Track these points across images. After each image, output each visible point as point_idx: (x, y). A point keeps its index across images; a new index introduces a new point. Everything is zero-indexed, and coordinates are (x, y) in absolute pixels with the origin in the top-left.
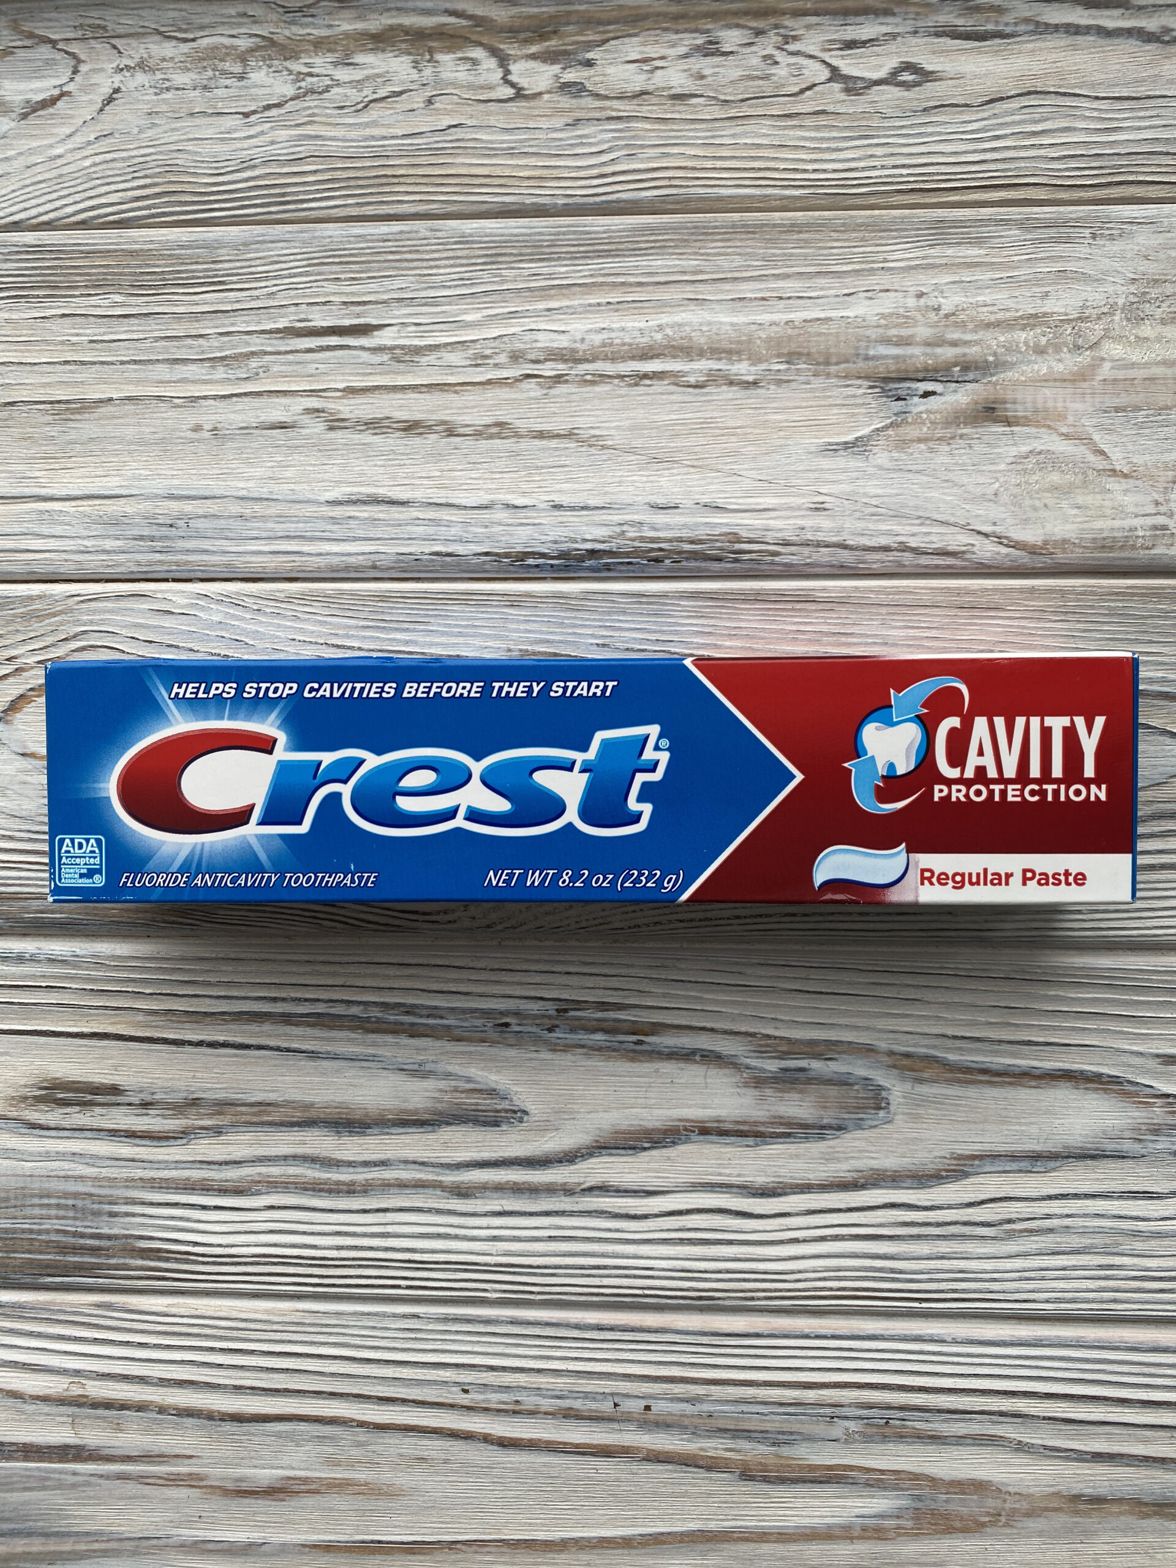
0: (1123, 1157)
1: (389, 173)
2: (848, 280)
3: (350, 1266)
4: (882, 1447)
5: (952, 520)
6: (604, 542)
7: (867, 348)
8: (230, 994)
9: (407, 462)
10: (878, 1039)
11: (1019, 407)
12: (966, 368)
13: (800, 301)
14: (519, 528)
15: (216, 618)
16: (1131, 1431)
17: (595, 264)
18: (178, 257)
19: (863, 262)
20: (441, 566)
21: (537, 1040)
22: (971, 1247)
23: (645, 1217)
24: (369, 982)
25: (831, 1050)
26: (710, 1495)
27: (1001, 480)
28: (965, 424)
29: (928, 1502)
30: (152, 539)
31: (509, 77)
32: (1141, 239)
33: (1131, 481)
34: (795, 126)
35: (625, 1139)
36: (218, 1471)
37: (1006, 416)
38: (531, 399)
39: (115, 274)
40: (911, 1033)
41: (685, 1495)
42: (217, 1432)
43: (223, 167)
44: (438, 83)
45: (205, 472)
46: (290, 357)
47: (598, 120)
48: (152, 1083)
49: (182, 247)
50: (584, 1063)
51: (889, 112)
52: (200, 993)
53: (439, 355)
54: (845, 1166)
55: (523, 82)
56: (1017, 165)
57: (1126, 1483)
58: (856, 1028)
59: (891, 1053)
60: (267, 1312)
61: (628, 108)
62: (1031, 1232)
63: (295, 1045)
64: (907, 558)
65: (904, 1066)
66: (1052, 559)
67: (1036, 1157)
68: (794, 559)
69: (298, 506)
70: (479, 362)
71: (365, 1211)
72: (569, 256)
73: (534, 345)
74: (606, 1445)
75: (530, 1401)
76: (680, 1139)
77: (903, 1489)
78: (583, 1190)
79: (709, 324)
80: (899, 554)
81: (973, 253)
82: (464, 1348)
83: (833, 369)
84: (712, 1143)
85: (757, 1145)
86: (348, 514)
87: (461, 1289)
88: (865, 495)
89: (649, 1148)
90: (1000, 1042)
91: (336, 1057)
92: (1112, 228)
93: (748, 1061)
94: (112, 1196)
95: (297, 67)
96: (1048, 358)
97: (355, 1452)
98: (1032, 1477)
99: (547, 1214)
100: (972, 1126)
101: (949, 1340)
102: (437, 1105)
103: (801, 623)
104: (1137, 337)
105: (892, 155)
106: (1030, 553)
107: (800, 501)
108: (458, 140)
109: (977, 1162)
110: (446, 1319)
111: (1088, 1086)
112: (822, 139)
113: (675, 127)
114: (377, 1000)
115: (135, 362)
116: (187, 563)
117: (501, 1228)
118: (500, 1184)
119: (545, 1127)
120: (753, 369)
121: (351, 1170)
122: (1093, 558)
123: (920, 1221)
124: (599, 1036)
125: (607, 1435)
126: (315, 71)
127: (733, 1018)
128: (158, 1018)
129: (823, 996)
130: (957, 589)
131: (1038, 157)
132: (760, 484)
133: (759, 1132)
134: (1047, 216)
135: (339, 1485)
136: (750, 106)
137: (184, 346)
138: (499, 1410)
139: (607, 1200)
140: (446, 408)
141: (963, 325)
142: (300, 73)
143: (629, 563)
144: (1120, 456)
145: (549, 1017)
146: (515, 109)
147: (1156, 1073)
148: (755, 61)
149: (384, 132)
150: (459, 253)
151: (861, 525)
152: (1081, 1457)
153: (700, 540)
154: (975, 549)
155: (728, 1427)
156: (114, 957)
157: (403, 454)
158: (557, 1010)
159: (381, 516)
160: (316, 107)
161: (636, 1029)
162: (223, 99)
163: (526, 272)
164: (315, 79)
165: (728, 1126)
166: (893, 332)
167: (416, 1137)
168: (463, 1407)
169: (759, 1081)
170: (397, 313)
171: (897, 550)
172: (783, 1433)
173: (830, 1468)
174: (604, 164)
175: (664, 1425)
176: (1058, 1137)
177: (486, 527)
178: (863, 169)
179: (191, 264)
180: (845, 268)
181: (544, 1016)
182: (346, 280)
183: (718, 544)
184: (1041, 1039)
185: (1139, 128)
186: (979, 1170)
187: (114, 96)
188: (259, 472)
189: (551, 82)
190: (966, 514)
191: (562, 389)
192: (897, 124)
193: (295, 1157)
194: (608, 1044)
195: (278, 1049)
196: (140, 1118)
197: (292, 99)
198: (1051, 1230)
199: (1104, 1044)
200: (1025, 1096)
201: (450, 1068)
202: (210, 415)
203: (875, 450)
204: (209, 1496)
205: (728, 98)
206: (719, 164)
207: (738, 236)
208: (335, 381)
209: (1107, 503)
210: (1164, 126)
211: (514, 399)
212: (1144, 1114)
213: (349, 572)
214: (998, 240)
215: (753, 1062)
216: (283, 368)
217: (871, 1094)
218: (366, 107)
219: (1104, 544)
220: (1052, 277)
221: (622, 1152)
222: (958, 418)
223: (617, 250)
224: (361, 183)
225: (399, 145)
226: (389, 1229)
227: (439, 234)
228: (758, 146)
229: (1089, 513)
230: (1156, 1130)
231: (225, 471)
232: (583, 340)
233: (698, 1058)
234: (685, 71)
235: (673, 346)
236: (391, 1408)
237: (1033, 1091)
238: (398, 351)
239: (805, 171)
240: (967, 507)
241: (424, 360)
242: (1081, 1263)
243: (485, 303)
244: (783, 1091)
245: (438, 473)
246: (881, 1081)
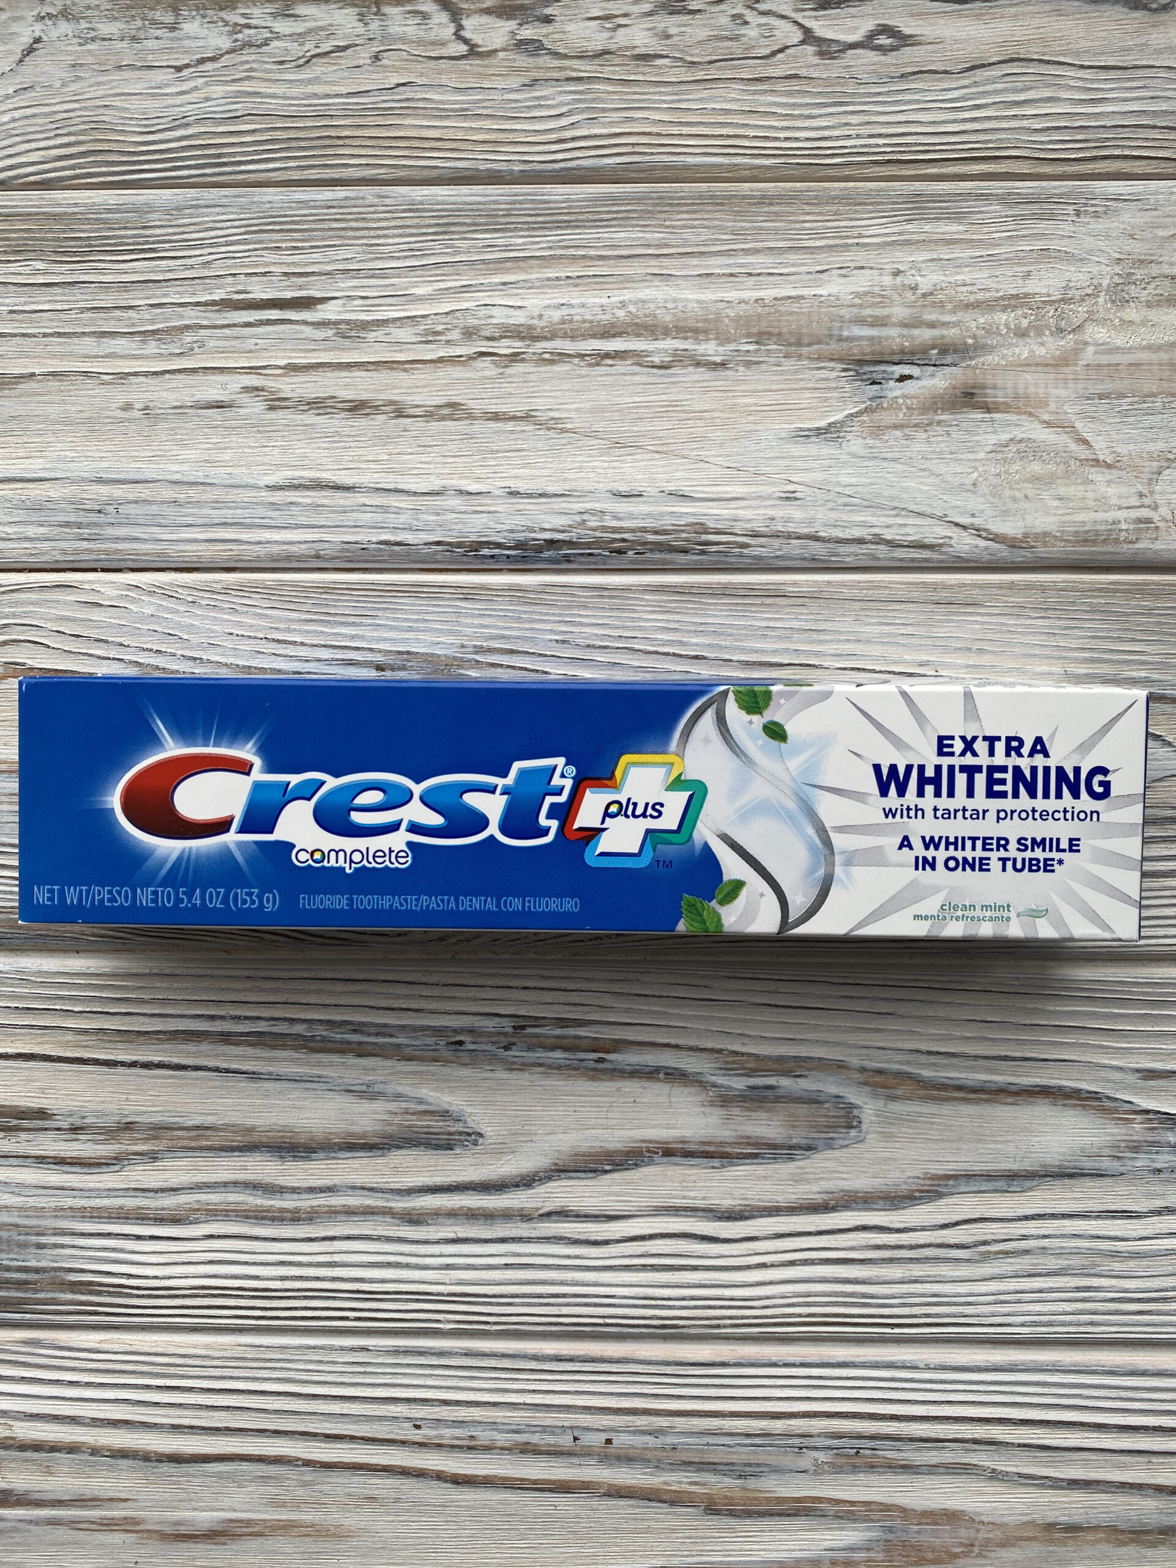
0: (1102, 1175)
1: (333, 134)
2: (821, 256)
3: (295, 1298)
4: (852, 1477)
5: (929, 511)
6: (563, 532)
7: (841, 328)
8: (165, 1012)
9: (352, 444)
10: (850, 1055)
11: (999, 393)
12: (944, 351)
13: (771, 278)
14: (473, 516)
15: (148, 611)
16: (1108, 1457)
17: (553, 236)
18: (105, 221)
19: (836, 237)
20: (390, 556)
21: (493, 1059)
22: (945, 1271)
23: (606, 1242)
24: (313, 999)
25: (800, 1067)
26: (673, 1531)
27: (980, 469)
28: (943, 410)
29: (899, 1534)
30: (79, 525)
31: (462, 33)
32: (1126, 217)
33: (1115, 472)
34: (766, 91)
35: (586, 1161)
36: (155, 1515)
37: (986, 402)
38: (486, 378)
39: (37, 239)
40: (884, 1049)
41: (648, 1530)
42: (153, 1473)
43: (153, 125)
44: (385, 38)
45: (136, 454)
46: (227, 331)
47: (557, 80)
48: (81, 1106)
49: (109, 211)
50: (542, 1083)
51: (865, 78)
52: (133, 1011)
53: (387, 330)
54: (815, 1188)
55: (477, 39)
56: (999, 137)
57: (1102, 1510)
58: (826, 1043)
59: (863, 1070)
60: (207, 1346)
61: (589, 68)
62: (1007, 1253)
63: (234, 1066)
64: (882, 551)
65: (877, 1083)
66: (1032, 553)
67: (1012, 1176)
68: (763, 552)
69: (236, 491)
70: (431, 338)
71: (310, 1240)
72: (526, 226)
73: (489, 321)
74: (564, 1481)
75: (484, 1436)
76: (643, 1161)
77: (873, 1521)
78: (541, 1215)
79: (675, 301)
80: (874, 547)
81: (952, 229)
82: (416, 1382)
83: (805, 350)
84: (676, 1164)
85: (723, 1166)
86: (290, 500)
87: (412, 1320)
88: (838, 484)
89: (610, 1171)
90: (976, 1057)
91: (278, 1078)
92: (1096, 205)
93: (714, 1079)
94: (39, 1227)
95: (234, 17)
96: (1029, 341)
97: (300, 1492)
98: (1006, 1505)
99: (503, 1240)
100: (946, 1145)
101: (922, 1366)
102: (386, 1128)
103: (770, 619)
104: (1121, 320)
105: (868, 123)
106: (1010, 546)
107: (770, 490)
108: (407, 100)
109: (951, 1182)
110: (397, 1352)
111: (1067, 1102)
112: (795, 105)
113: (637, 90)
114: (322, 1018)
115: (60, 335)
116: (116, 552)
117: (455, 1256)
118: (453, 1210)
119: (501, 1150)
120: (721, 349)
121: (295, 1196)
122: (1075, 552)
123: (892, 1244)
124: (558, 1054)
125: (566, 1470)
126: (253, 22)
127: (699, 1033)
128: (88, 1038)
129: (792, 1011)
130: (936, 584)
131: (1020, 128)
132: (728, 471)
133: (725, 1152)
134: (1030, 191)
135: (284, 1527)
136: (718, 69)
137: (113, 318)
138: (453, 1447)
139: (566, 1225)
140: (395, 387)
141: (941, 305)
142: (236, 24)
143: (590, 554)
144: (1103, 445)
145: (505, 1034)
146: (468, 67)
147: (1136, 1088)
148: (724, 20)
149: (327, 89)
150: (409, 222)
151: (833, 515)
152: (1057, 1484)
153: (665, 530)
154: (953, 542)
155: (693, 1460)
156: (40, 973)
157: (349, 436)
158: (514, 1027)
159: (325, 502)
160: (253, 61)
161: (596, 1046)
162: (153, 52)
163: (481, 244)
164: (253, 31)
165: (693, 1147)
166: (867, 312)
167: (365, 1161)
168: (415, 1443)
169: (725, 1100)
170: (343, 285)
171: (871, 542)
172: (750, 1465)
173: (799, 1500)
174: (563, 128)
175: (626, 1458)
176: (1034, 1155)
177: (438, 514)
178: (838, 138)
179: (119, 229)
180: (818, 243)
181: (500, 1034)
182: (287, 249)
183: (684, 535)
184: (1018, 1054)
185: (1126, 100)
186: (954, 1190)
187: (35, 46)
188: (193, 454)
189: (506, 38)
190: (944, 505)
191: (519, 368)
192: (872, 91)
193: (235, 1183)
194: (568, 1062)
195: (217, 1070)
196: (69, 1144)
197: (227, 53)
198: (1027, 1252)
199: (1084, 1059)
200: (1003, 1113)
201: (400, 1089)
202: (140, 393)
203: (849, 436)
204: (145, 1541)
205: (695, 60)
206: (685, 130)
207: (706, 208)
208: (276, 357)
209: (1090, 495)
210: (1152, 98)
211: (467, 379)
212: (1123, 1131)
213: (291, 561)
214: (978, 216)
215: (720, 1080)
216: (220, 343)
217: (842, 1113)
218: (308, 62)
219: (1086, 538)
220: (1035, 255)
221: (582, 1175)
222: (936, 403)
223: (576, 221)
224: (303, 144)
225: (345, 104)
226: (337, 1258)
227: (387, 201)
228: (727, 112)
229: (1071, 505)
230: (1135, 1147)
231: (158, 453)
232: (540, 316)
233: (661, 1076)
234: (650, 29)
235: (636, 324)
236: (339, 1446)
237: (1011, 1108)
238: (342, 326)
239: (777, 139)
240: (945, 497)
241: (371, 336)
242: (1058, 1285)
243: (437, 275)
244: (750, 1110)
245: (386, 457)
246: (853, 1099)
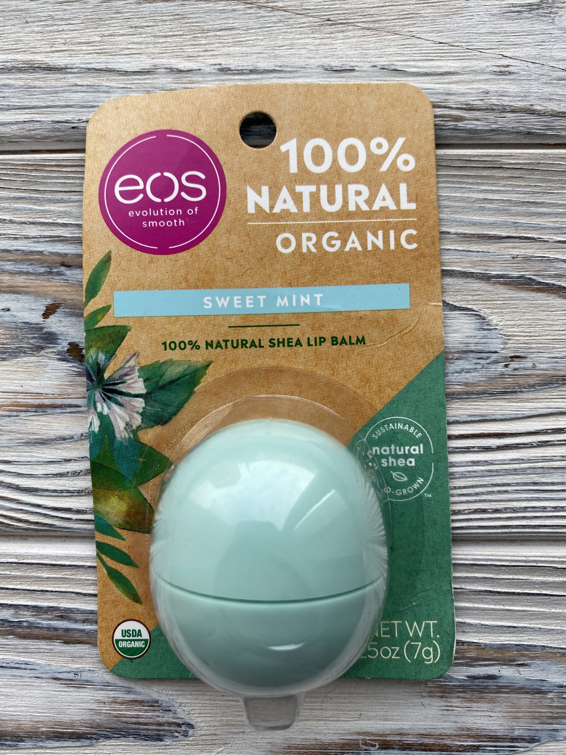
9: (65, 27)
25: (523, 655)
68: (479, 125)
88: (552, 58)
102: (94, 717)
103: (488, 191)
107: (483, 64)
114: (29, 603)
129: (515, 597)
132: (440, 47)
133: (445, 745)
151: (549, 89)
157: (62, 19)
159: (37, 83)
165: (411, 740)
167: (73, 751)
169: (446, 691)
244: (472, 701)
245: (99, 39)
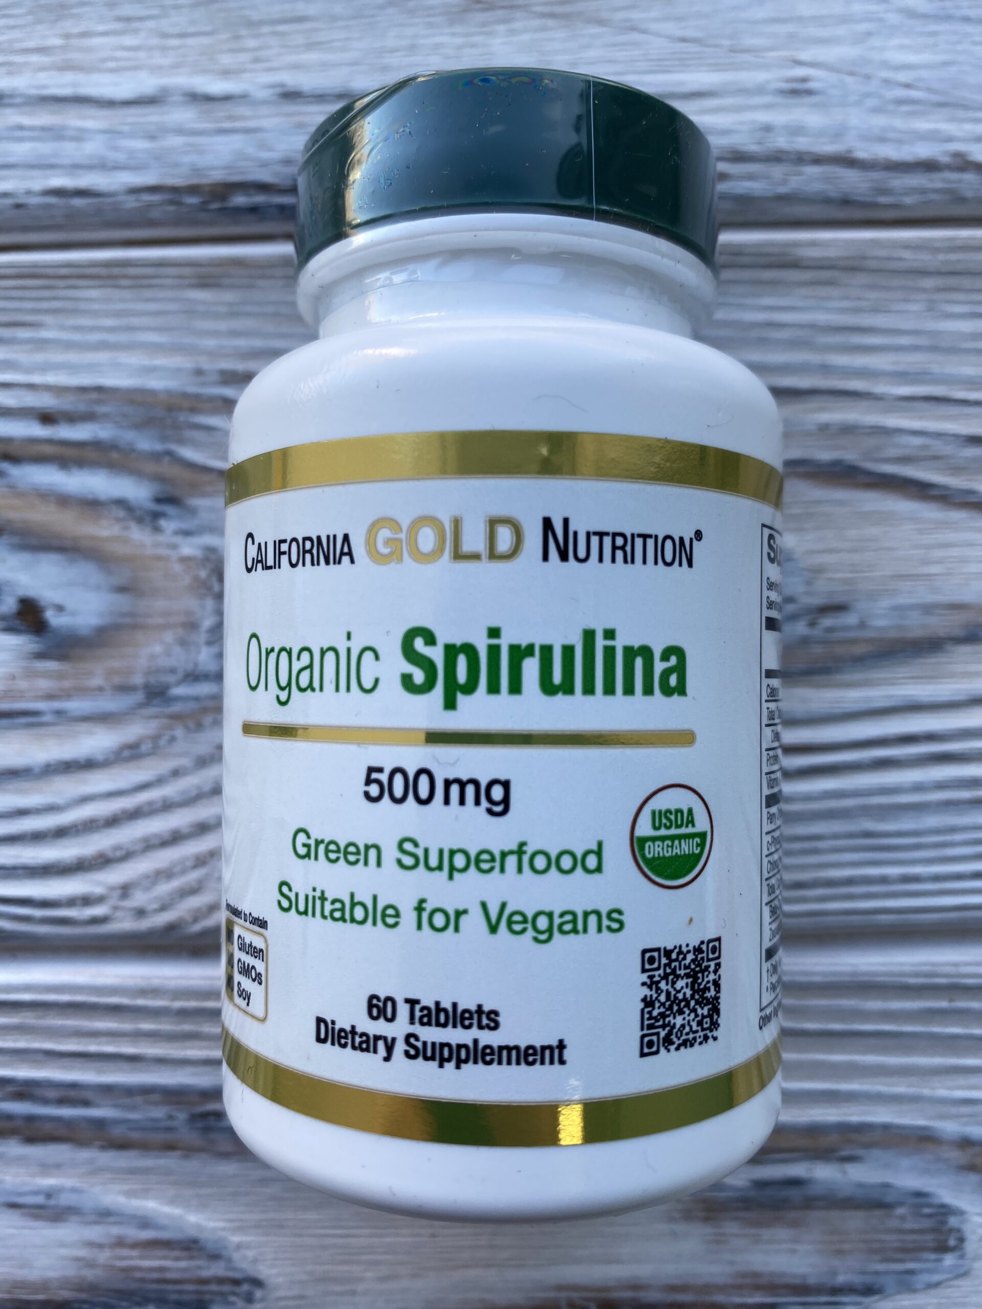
10: (942, 1117)
14: (217, 139)
20: (66, 217)
25: (849, 1142)
59: (965, 1143)
64: (969, 184)
68: (754, 188)
80: (954, 177)
88: (885, 65)
102: (84, 1272)
107: (760, 77)
165: (653, 1296)
171: (949, 167)
201: (109, 1201)
244: (758, 1225)
245: (60, 42)
246: (947, 1197)
